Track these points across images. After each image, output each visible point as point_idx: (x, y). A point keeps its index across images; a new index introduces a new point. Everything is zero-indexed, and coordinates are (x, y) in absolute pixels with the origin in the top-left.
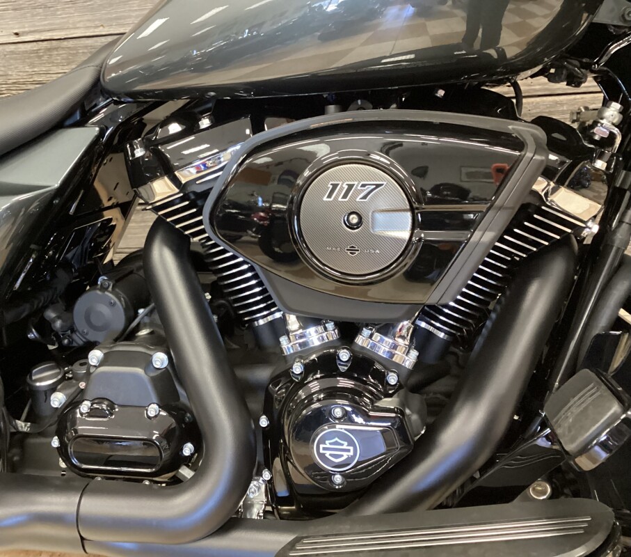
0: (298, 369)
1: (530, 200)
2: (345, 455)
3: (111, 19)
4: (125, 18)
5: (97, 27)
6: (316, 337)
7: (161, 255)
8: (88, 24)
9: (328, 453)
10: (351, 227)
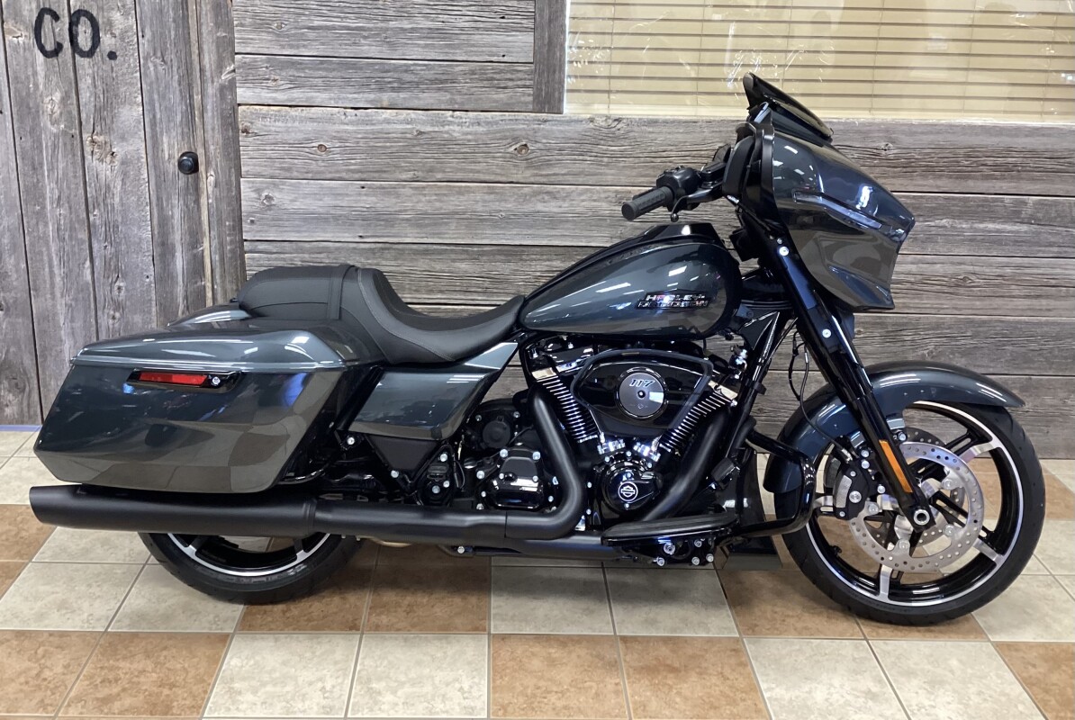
0: (607, 459)
1: (707, 389)
2: (632, 494)
3: (434, 234)
4: (445, 234)
5: (423, 237)
6: (612, 446)
7: (538, 403)
8: (417, 235)
9: (624, 493)
10: (641, 397)
